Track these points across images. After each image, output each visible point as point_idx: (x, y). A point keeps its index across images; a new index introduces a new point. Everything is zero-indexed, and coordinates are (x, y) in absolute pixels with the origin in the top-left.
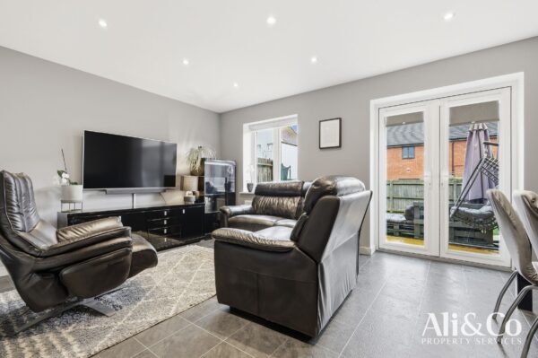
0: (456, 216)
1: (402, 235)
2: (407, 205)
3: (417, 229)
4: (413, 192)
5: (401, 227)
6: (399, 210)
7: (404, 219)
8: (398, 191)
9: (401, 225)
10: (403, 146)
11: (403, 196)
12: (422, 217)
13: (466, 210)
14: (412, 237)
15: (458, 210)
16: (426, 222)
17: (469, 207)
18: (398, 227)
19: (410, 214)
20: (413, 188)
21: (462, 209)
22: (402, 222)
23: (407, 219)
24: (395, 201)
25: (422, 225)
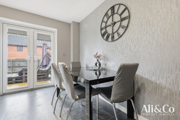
0: (39, 72)
1: (16, 83)
2: (20, 69)
3: (24, 79)
4: (22, 64)
5: (16, 79)
6: (16, 72)
7: (18, 75)
8: (15, 64)
9: (17, 79)
10: (18, 46)
11: (17, 66)
12: (26, 74)
13: (42, 69)
14: (22, 82)
15: (39, 69)
16: (28, 75)
17: (43, 68)
18: (15, 80)
19: (21, 73)
20: (22, 63)
21: (40, 69)
22: (17, 77)
23: (19, 75)
24: (13, 68)
25: (26, 77)
